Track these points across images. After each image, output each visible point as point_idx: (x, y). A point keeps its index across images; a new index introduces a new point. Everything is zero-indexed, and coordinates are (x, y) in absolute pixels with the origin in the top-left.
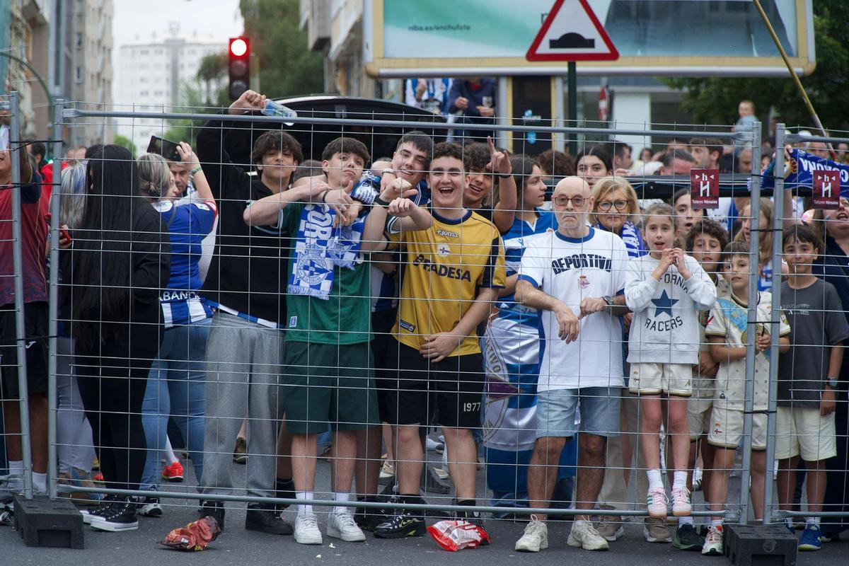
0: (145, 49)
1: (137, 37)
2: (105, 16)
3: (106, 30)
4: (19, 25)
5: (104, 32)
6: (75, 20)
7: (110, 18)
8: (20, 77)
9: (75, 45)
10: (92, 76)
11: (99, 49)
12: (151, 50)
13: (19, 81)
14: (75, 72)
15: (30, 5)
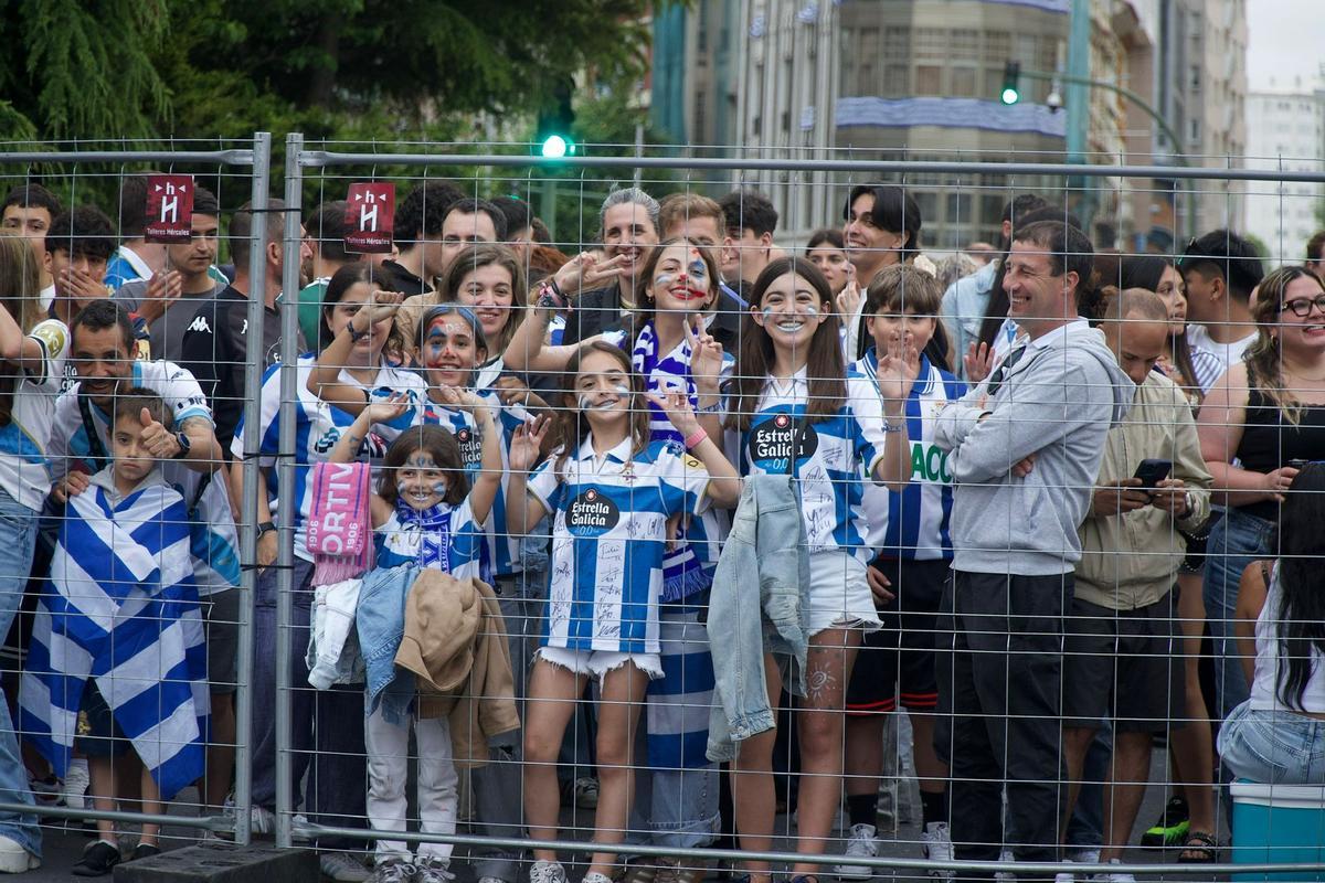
0: (1284, 101)
1: (1273, 81)
2: (1235, 42)
3: (1237, 66)
4: (1108, 43)
5: (1233, 70)
6: (1189, 45)
7: (1243, 48)
8: (1109, 128)
9: (1189, 85)
10: (1216, 136)
11: (1225, 94)
12: (1294, 104)
13: (1106, 134)
14: (1189, 127)
15: (1125, 12)
